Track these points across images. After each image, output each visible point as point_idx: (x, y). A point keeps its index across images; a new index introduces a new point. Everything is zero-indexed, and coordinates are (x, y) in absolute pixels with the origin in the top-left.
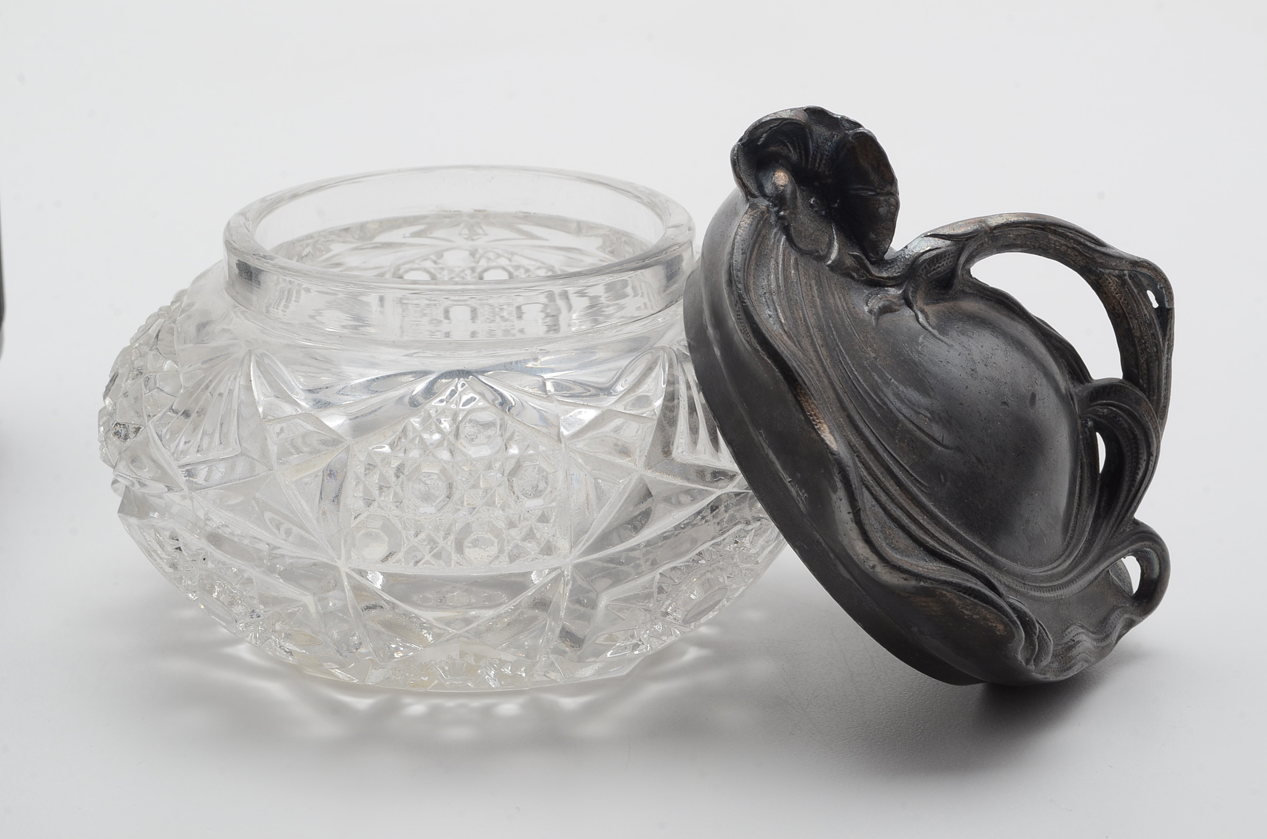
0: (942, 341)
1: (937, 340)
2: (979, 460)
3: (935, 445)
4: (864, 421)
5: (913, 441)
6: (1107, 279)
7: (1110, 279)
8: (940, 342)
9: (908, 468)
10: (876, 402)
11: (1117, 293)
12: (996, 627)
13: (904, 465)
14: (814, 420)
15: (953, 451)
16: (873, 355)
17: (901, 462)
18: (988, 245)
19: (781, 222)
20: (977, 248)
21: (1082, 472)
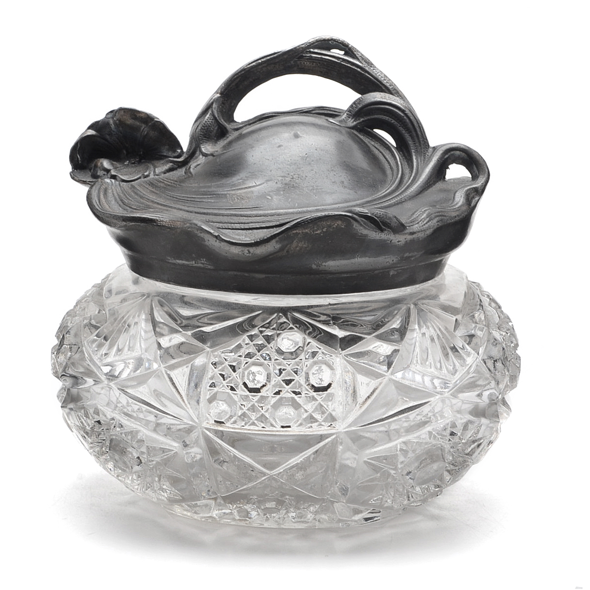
2: (284, 177)
3: (253, 189)
5: (239, 196)
7: (302, 62)
9: (244, 207)
10: (207, 198)
11: (313, 64)
12: (338, 225)
17: (239, 208)
18: (227, 101)
19: (114, 177)
20: (223, 107)
21: (379, 150)
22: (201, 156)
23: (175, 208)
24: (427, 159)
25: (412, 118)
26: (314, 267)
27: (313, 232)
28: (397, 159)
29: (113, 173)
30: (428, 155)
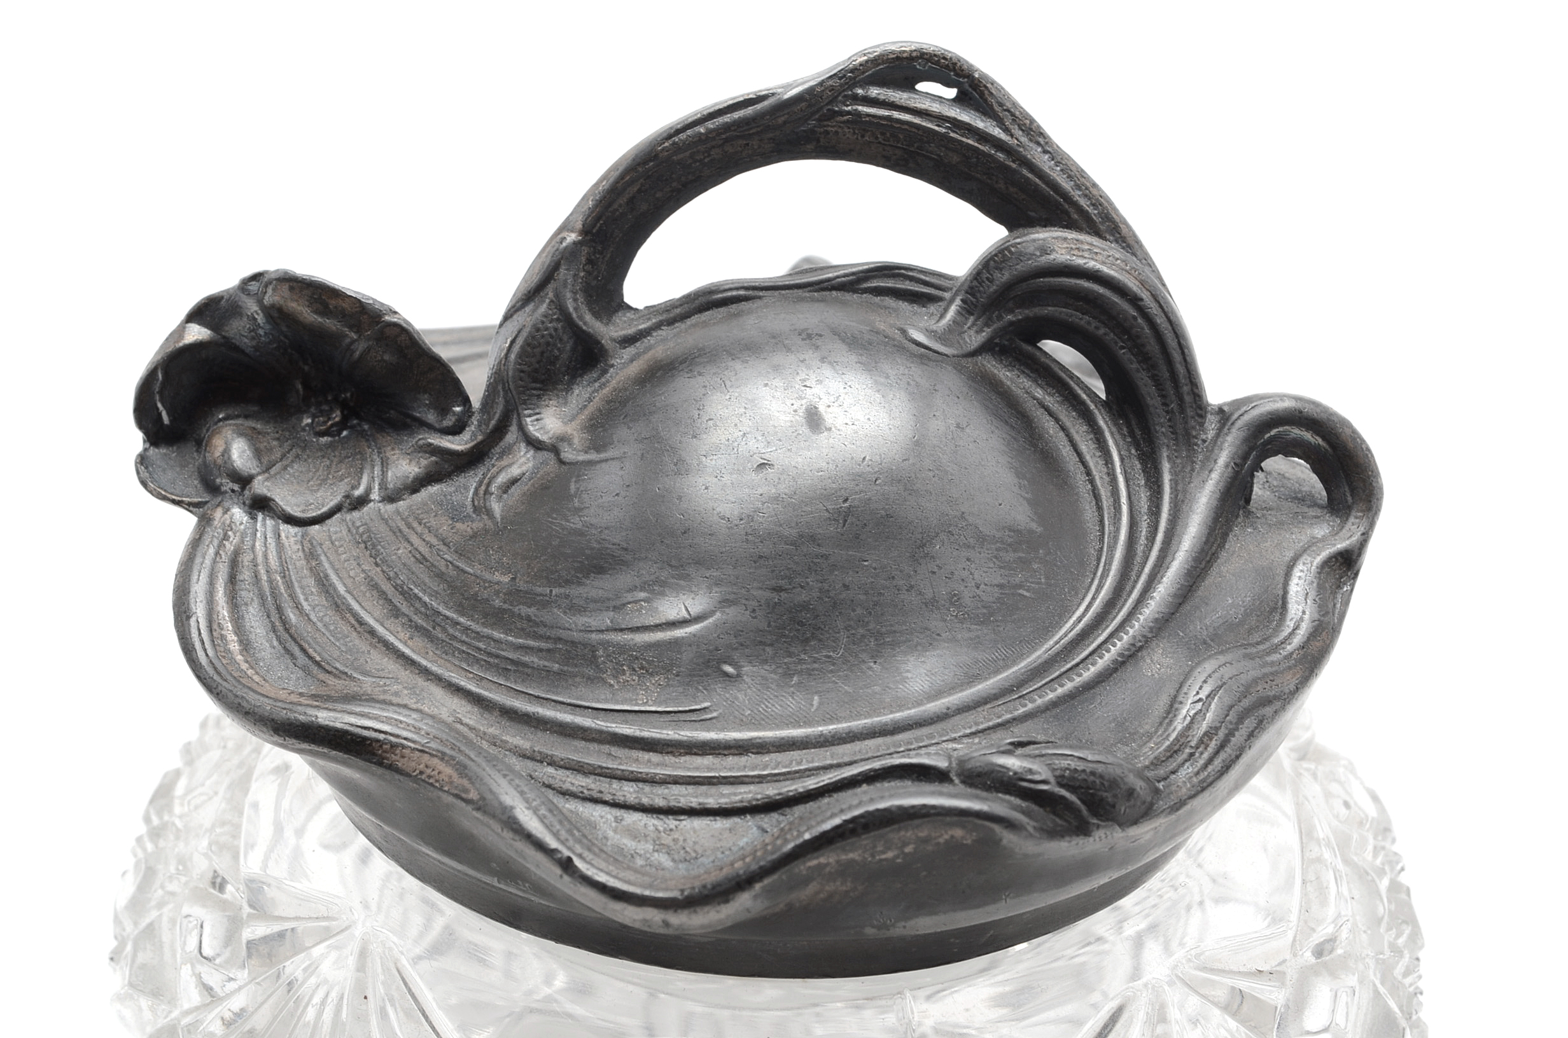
0: (607, 460)
1: (598, 466)
2: (778, 589)
3: (679, 633)
4: (538, 697)
5: (637, 658)
6: (827, 133)
7: (830, 129)
8: (603, 465)
9: (653, 709)
10: (541, 650)
11: (863, 136)
12: (952, 837)
13: (643, 709)
14: (430, 777)
15: (718, 615)
16: (506, 579)
17: (636, 708)
18: (601, 253)
19: (260, 505)
20: (589, 273)
21: (1057, 420)
22: (523, 445)
23: (438, 679)
24: (1201, 457)
25: (1160, 320)
26: (870, 931)
27: (873, 856)
28: (1112, 463)
29: (260, 486)
30: (1204, 441)
